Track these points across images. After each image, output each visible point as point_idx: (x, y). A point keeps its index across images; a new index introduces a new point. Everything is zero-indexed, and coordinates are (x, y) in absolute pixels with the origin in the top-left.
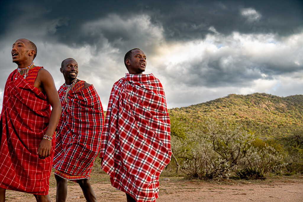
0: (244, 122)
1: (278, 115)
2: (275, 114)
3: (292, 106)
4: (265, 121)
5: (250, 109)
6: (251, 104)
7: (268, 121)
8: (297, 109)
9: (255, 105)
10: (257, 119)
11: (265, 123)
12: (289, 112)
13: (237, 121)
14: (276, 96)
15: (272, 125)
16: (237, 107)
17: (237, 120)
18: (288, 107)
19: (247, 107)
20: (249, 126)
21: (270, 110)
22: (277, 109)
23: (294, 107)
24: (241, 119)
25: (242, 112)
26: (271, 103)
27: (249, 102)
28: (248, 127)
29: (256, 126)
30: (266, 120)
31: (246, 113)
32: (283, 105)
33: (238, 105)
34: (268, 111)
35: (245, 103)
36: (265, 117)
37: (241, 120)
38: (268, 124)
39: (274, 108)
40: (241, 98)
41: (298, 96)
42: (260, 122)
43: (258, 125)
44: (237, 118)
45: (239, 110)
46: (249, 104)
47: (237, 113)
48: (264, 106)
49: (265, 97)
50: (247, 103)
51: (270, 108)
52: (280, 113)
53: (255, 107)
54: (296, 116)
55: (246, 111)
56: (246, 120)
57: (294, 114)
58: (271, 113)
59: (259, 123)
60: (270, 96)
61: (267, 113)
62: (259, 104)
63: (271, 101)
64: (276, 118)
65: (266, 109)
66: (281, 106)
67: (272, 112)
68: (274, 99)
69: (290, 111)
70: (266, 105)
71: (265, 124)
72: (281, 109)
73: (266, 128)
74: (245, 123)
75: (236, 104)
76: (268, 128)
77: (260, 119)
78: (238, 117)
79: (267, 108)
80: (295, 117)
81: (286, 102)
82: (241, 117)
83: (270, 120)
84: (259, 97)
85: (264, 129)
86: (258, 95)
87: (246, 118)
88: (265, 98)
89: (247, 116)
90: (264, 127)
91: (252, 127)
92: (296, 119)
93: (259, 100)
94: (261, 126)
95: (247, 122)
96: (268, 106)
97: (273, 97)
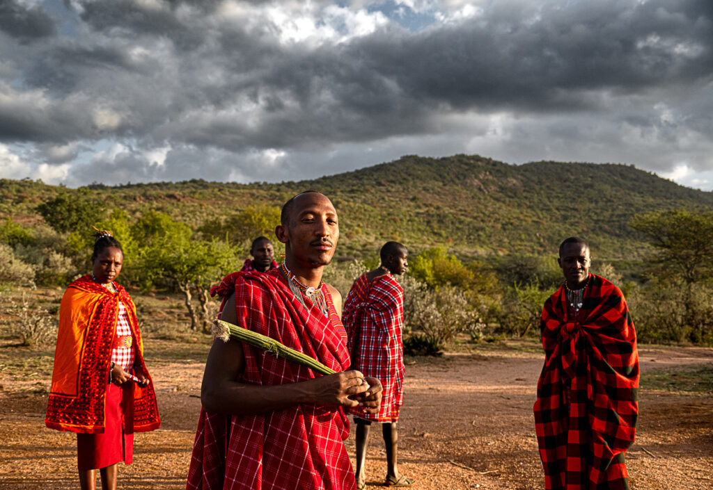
0: (433, 216)
1: (504, 202)
2: (498, 200)
3: (532, 184)
4: (475, 215)
5: (447, 188)
6: (448, 178)
7: (481, 215)
8: (542, 192)
9: (457, 181)
10: (461, 210)
11: (475, 218)
12: (526, 198)
13: (418, 213)
14: (501, 163)
15: (490, 224)
16: (418, 183)
17: (418, 210)
18: (525, 187)
19: (441, 184)
20: (442, 225)
21: (487, 193)
22: (502, 189)
23: (537, 187)
24: (426, 209)
25: (428, 195)
26: (490, 177)
27: (446, 174)
28: (440, 228)
29: (457, 225)
30: (478, 213)
31: (438, 197)
32: (515, 181)
33: (421, 180)
34: (484, 193)
35: (438, 177)
36: (477, 207)
37: (427, 211)
38: (483, 221)
39: (496, 188)
40: (429, 164)
41: (547, 163)
42: (466, 216)
43: (461, 222)
44: (419, 207)
45: (425, 189)
46: (444, 178)
47: (420, 196)
48: (476, 182)
49: (480, 163)
50: (440, 176)
51: (488, 189)
52: (507, 199)
53: (457, 185)
54: (541, 206)
55: (438, 194)
56: (438, 212)
57: (536, 200)
58: (488, 198)
59: (463, 218)
60: (489, 161)
61: (482, 197)
62: (465, 177)
63: (491, 173)
64: (499, 208)
65: (480, 189)
66: (510, 185)
67: (491, 197)
68: (497, 168)
69: (528, 195)
70: (480, 180)
71: (475, 221)
72: (511, 190)
73: (477, 231)
74: (435, 218)
75: (417, 178)
76: (482, 229)
77: (465, 211)
78: (421, 204)
79: (482, 187)
80: (538, 207)
81: (522, 175)
82: (426, 205)
83: (487, 213)
84: (466, 164)
85: (474, 231)
86: (465, 160)
87: (438, 208)
88: (479, 166)
89: (440, 204)
90: (474, 228)
91: (448, 227)
92: (539, 212)
93: (466, 170)
94: (468, 225)
95: (438, 215)
96: (484, 184)
97: (495, 164)
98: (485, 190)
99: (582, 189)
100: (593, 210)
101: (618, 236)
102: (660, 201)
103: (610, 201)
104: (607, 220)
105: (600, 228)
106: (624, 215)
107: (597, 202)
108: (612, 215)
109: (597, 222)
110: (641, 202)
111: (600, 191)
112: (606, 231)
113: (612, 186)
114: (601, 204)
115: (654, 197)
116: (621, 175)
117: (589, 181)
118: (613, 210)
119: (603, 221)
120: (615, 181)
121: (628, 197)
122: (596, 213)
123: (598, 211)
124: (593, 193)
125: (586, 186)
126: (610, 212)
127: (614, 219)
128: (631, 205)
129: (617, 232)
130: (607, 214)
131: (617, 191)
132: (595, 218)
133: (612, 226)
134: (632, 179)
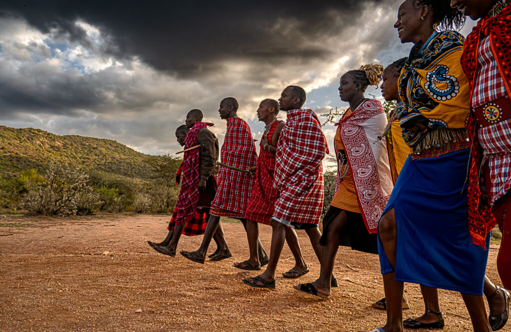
0: (14, 158)
1: (53, 153)
2: (50, 152)
3: (68, 145)
4: (37, 158)
5: (22, 144)
6: (23, 139)
7: (40, 158)
8: (73, 149)
9: (28, 141)
10: (29, 156)
11: (37, 160)
12: (65, 152)
13: (5, 156)
14: (52, 134)
15: (46, 163)
16: (6, 140)
17: (5, 154)
18: (64, 146)
19: (19, 142)
20: (19, 162)
21: (44, 148)
22: (52, 147)
23: (70, 147)
24: (10, 154)
25: (11, 147)
26: (46, 141)
27: (22, 137)
28: (18, 164)
29: (27, 163)
31: (16, 148)
32: (59, 144)
33: (7, 139)
34: (42, 148)
35: (17, 138)
36: (39, 155)
37: (10, 155)
38: (41, 161)
39: (49, 146)
40: (12, 131)
41: (75, 136)
42: (33, 159)
43: (30, 162)
44: (6, 152)
45: (9, 144)
46: (21, 139)
47: (6, 147)
48: (38, 142)
49: (41, 133)
50: (18, 138)
51: (45, 146)
52: (55, 152)
53: (28, 143)
54: (72, 156)
55: (17, 146)
56: (17, 156)
57: (69, 153)
58: (45, 150)
59: (31, 159)
60: (45, 133)
61: (41, 150)
62: (32, 140)
63: (46, 138)
64: (50, 156)
65: (40, 146)
66: (56, 145)
67: (46, 150)
68: (50, 136)
69: (66, 150)
70: (40, 141)
72: (57, 147)
73: (39, 166)
74: (15, 159)
75: (5, 138)
76: (41, 166)
77: (32, 156)
78: (7, 151)
79: (42, 145)
80: (70, 157)
81: (63, 141)
82: (10, 152)
83: (44, 158)
84: (33, 133)
86: (32, 131)
87: (17, 154)
88: (40, 135)
89: (18, 152)
90: (37, 165)
91: (22, 164)
92: (71, 159)
93: (33, 136)
94: (34, 163)
95: (17, 158)
96: (42, 143)
97: (48, 134)
99: (92, 150)
100: (97, 159)
101: (108, 172)
102: (126, 157)
103: (105, 156)
104: (103, 164)
105: (100, 168)
106: (111, 163)
107: (99, 156)
108: (106, 162)
109: (98, 165)
110: (119, 157)
111: (100, 151)
112: (103, 169)
113: (106, 149)
114: (101, 157)
115: (124, 155)
116: (110, 144)
117: (95, 146)
118: (106, 160)
119: (101, 165)
120: (107, 147)
121: (113, 155)
122: (98, 161)
123: (99, 160)
124: (97, 152)
125: (94, 148)
126: (105, 161)
127: (106, 164)
128: (114, 158)
129: (108, 170)
130: (103, 162)
131: (108, 151)
132: (98, 163)
133: (105, 167)
134: (115, 147)
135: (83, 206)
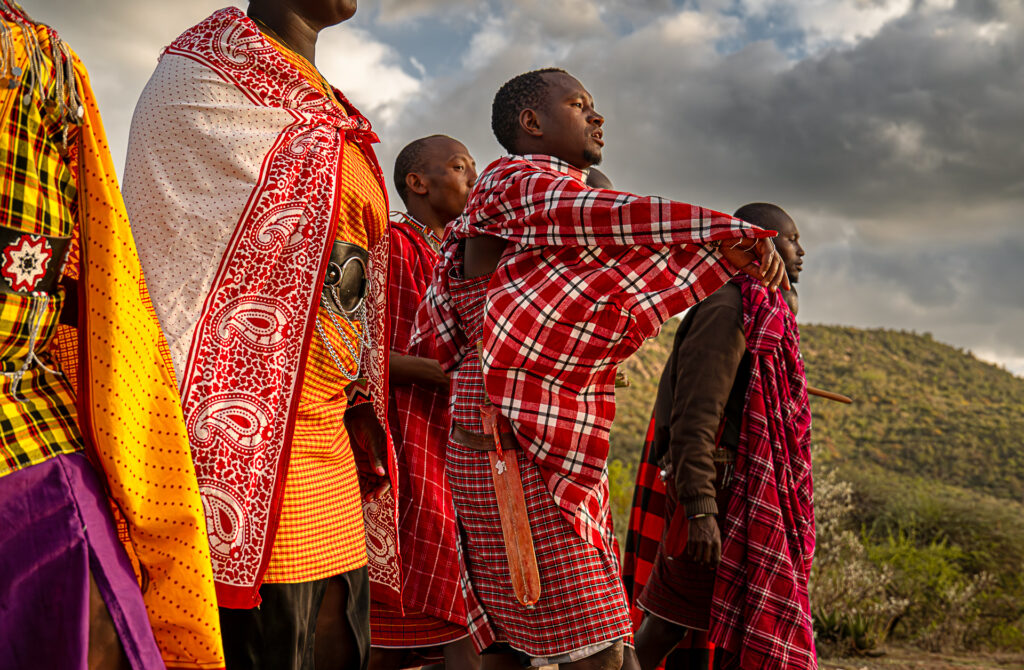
21: (648, 377)
26: (656, 347)
30: (631, 416)
34: (643, 377)
51: (651, 368)
61: (638, 385)
65: (635, 369)
71: (626, 432)
79: (640, 366)
85: (624, 451)
90: (623, 445)
98: (645, 372)
99: (832, 377)
100: (852, 418)
101: (900, 471)
102: (979, 406)
103: (885, 402)
104: (879, 438)
105: (867, 454)
106: (912, 431)
107: (859, 403)
108: (889, 431)
109: (860, 441)
110: (944, 408)
111: (866, 382)
112: (877, 461)
113: (890, 373)
114: (868, 407)
115: (968, 397)
116: (907, 352)
117: (845, 361)
118: (891, 420)
119: (871, 441)
120: (895, 364)
121: (920, 396)
122: (858, 425)
123: (863, 421)
124: (854, 386)
125: (840, 372)
126: (885, 424)
127: (893, 437)
128: (925, 411)
129: (899, 463)
130: (880, 428)
131: (898, 383)
132: (856, 434)
133: (888, 451)
134: (927, 362)
135: (832, 617)
